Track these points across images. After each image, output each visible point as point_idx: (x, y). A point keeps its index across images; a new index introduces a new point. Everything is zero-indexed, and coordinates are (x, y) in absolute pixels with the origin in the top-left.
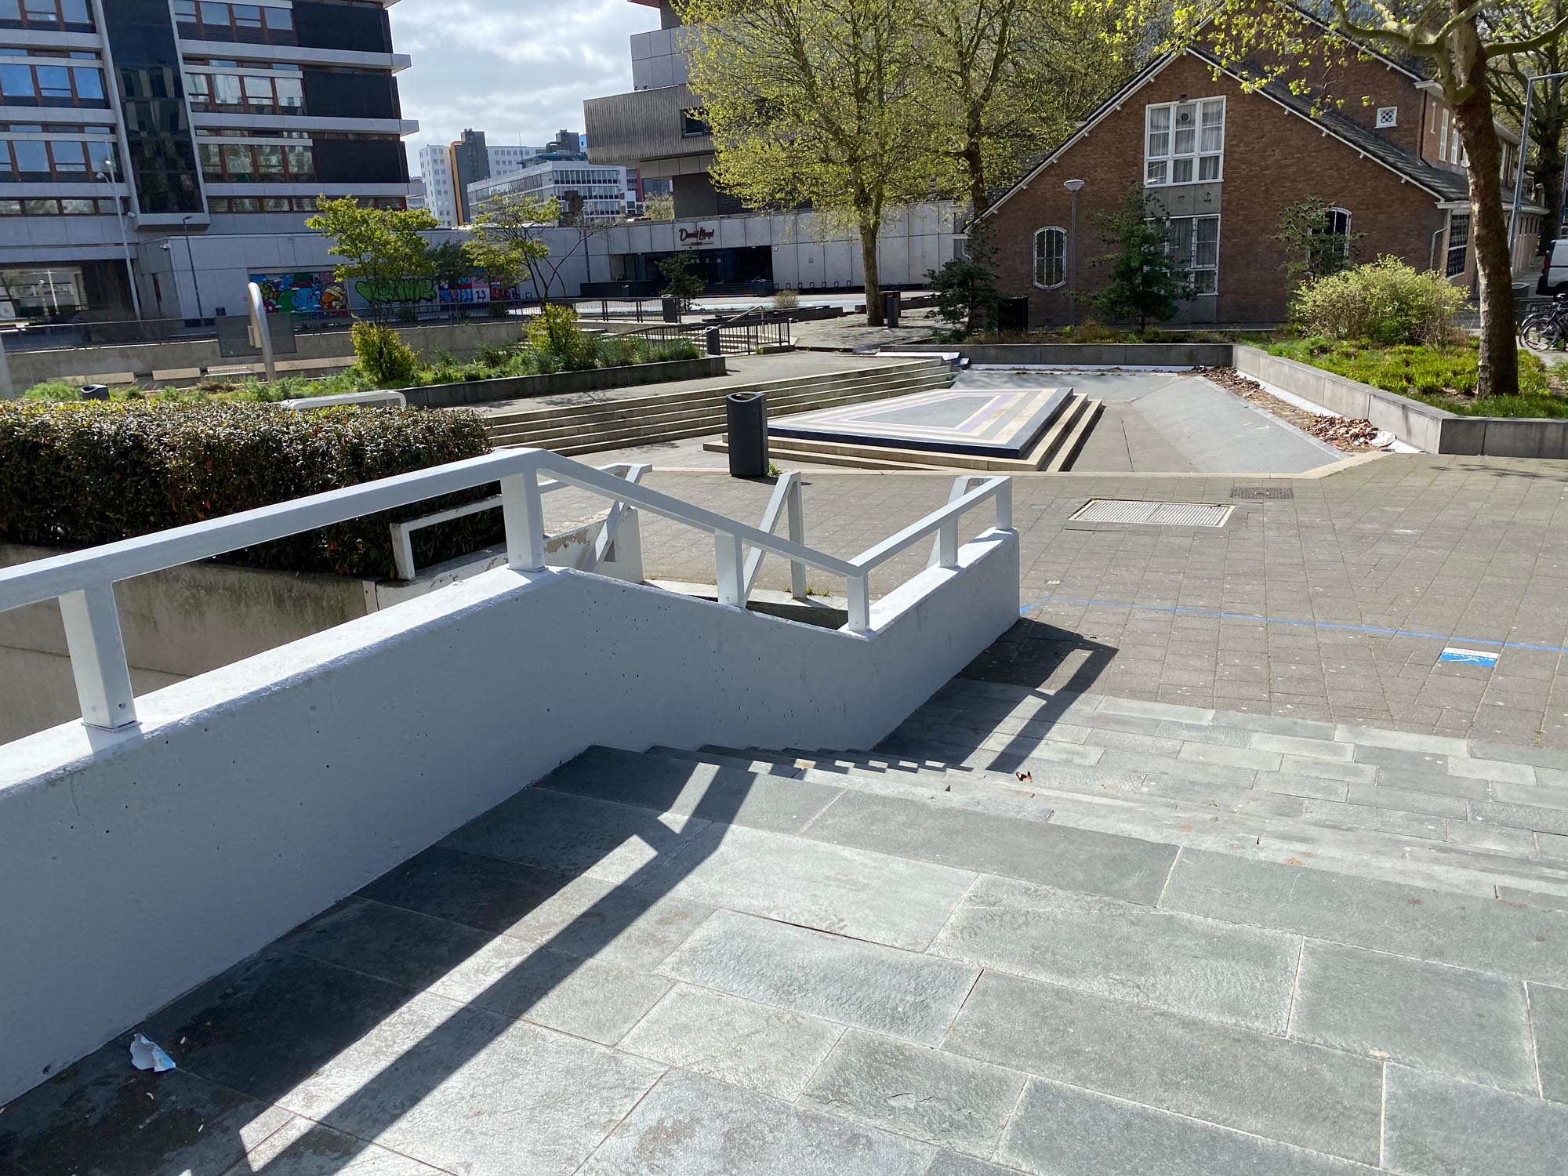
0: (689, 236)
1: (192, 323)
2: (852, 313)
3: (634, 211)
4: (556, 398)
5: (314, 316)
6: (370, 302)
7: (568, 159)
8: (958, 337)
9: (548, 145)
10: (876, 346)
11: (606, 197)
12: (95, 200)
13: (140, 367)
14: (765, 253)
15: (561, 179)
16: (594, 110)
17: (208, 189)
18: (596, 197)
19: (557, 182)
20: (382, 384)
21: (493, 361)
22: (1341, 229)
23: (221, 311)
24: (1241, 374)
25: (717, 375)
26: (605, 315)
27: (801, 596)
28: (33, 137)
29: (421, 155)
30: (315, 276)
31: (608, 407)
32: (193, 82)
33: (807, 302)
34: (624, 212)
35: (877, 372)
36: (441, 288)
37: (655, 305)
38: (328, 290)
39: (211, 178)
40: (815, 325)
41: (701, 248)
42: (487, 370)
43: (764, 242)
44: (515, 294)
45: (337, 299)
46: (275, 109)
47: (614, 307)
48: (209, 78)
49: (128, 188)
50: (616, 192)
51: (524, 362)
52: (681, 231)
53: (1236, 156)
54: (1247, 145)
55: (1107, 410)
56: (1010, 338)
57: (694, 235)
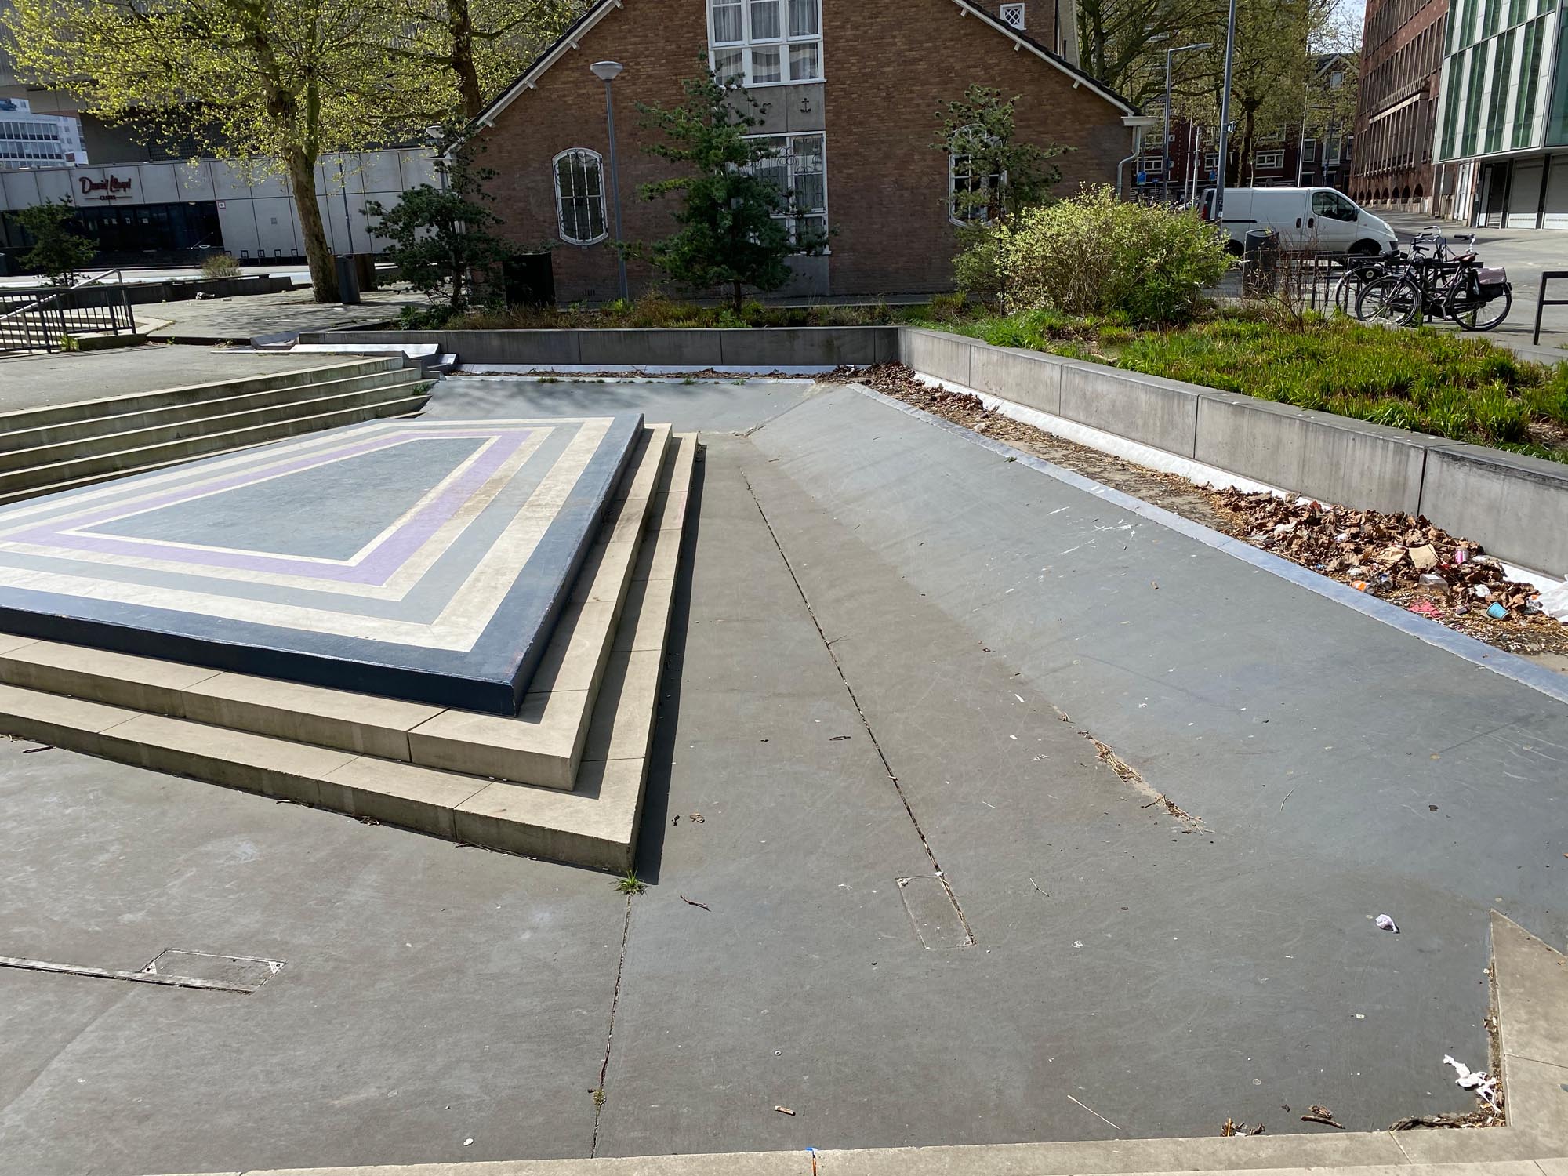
0: (95, 187)
2: (302, 287)
8: (438, 318)
10: (294, 335)
14: (208, 209)
18: (29, 156)
24: (927, 379)
41: (113, 203)
43: (207, 196)
52: (83, 180)
53: (842, 44)
54: (856, 27)
55: (712, 456)
56: (525, 317)
57: (102, 186)
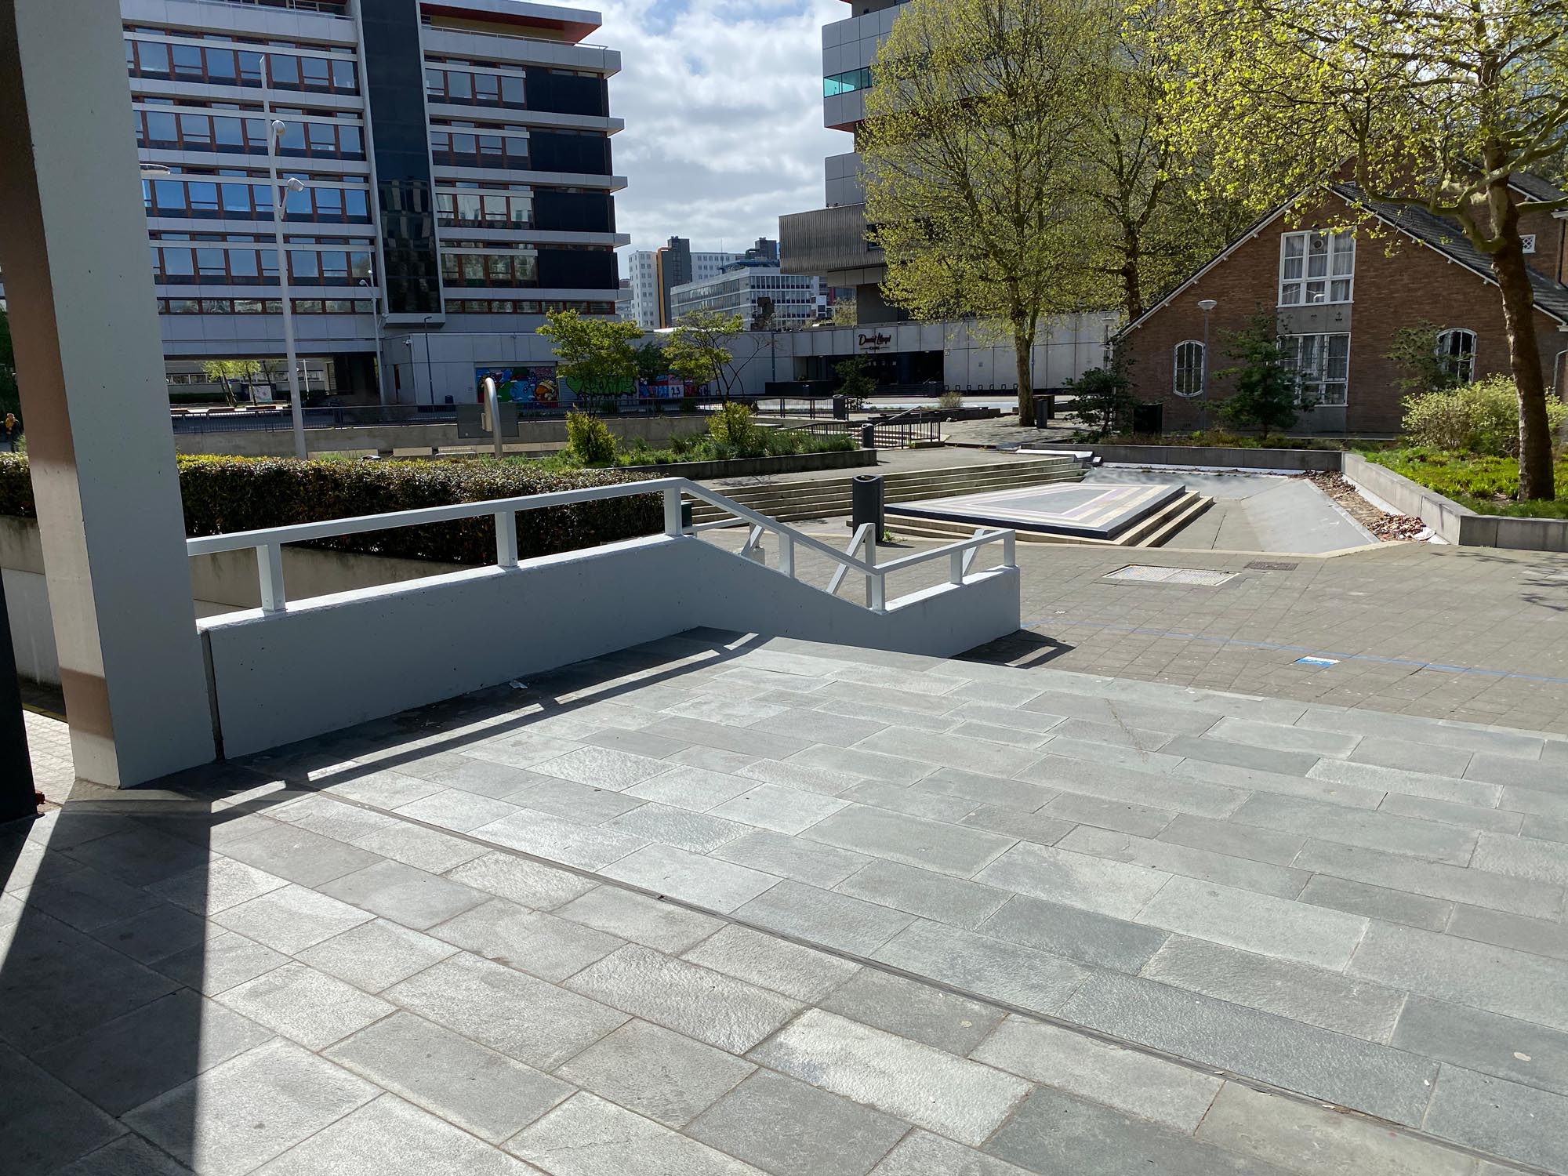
0: (867, 341)
1: (423, 409)
2: (1009, 414)
3: (823, 315)
4: (729, 480)
5: (529, 406)
6: (578, 395)
7: (765, 265)
8: (1094, 437)
9: (747, 252)
10: (1017, 445)
11: (798, 302)
12: (352, 301)
13: (383, 445)
14: (937, 357)
15: (758, 283)
16: (788, 224)
17: (446, 293)
18: (788, 302)
19: (753, 287)
20: (588, 464)
21: (680, 449)
22: (1467, 347)
23: (449, 399)
24: (1345, 478)
25: (868, 465)
26: (783, 412)
28: (308, 247)
29: (630, 260)
30: (533, 370)
31: (770, 489)
32: (441, 203)
33: (970, 403)
34: (814, 315)
35: (1012, 466)
36: (641, 384)
37: (827, 404)
38: (542, 383)
39: (449, 283)
40: (972, 424)
41: (877, 352)
42: (674, 456)
43: (936, 347)
44: (706, 391)
45: (550, 391)
46: (507, 224)
47: (791, 404)
48: (455, 197)
49: (380, 292)
50: (807, 297)
51: (705, 451)
52: (861, 336)
53: (1366, 280)
54: (1376, 270)
55: (1216, 506)
56: (1142, 440)
57: (872, 340)
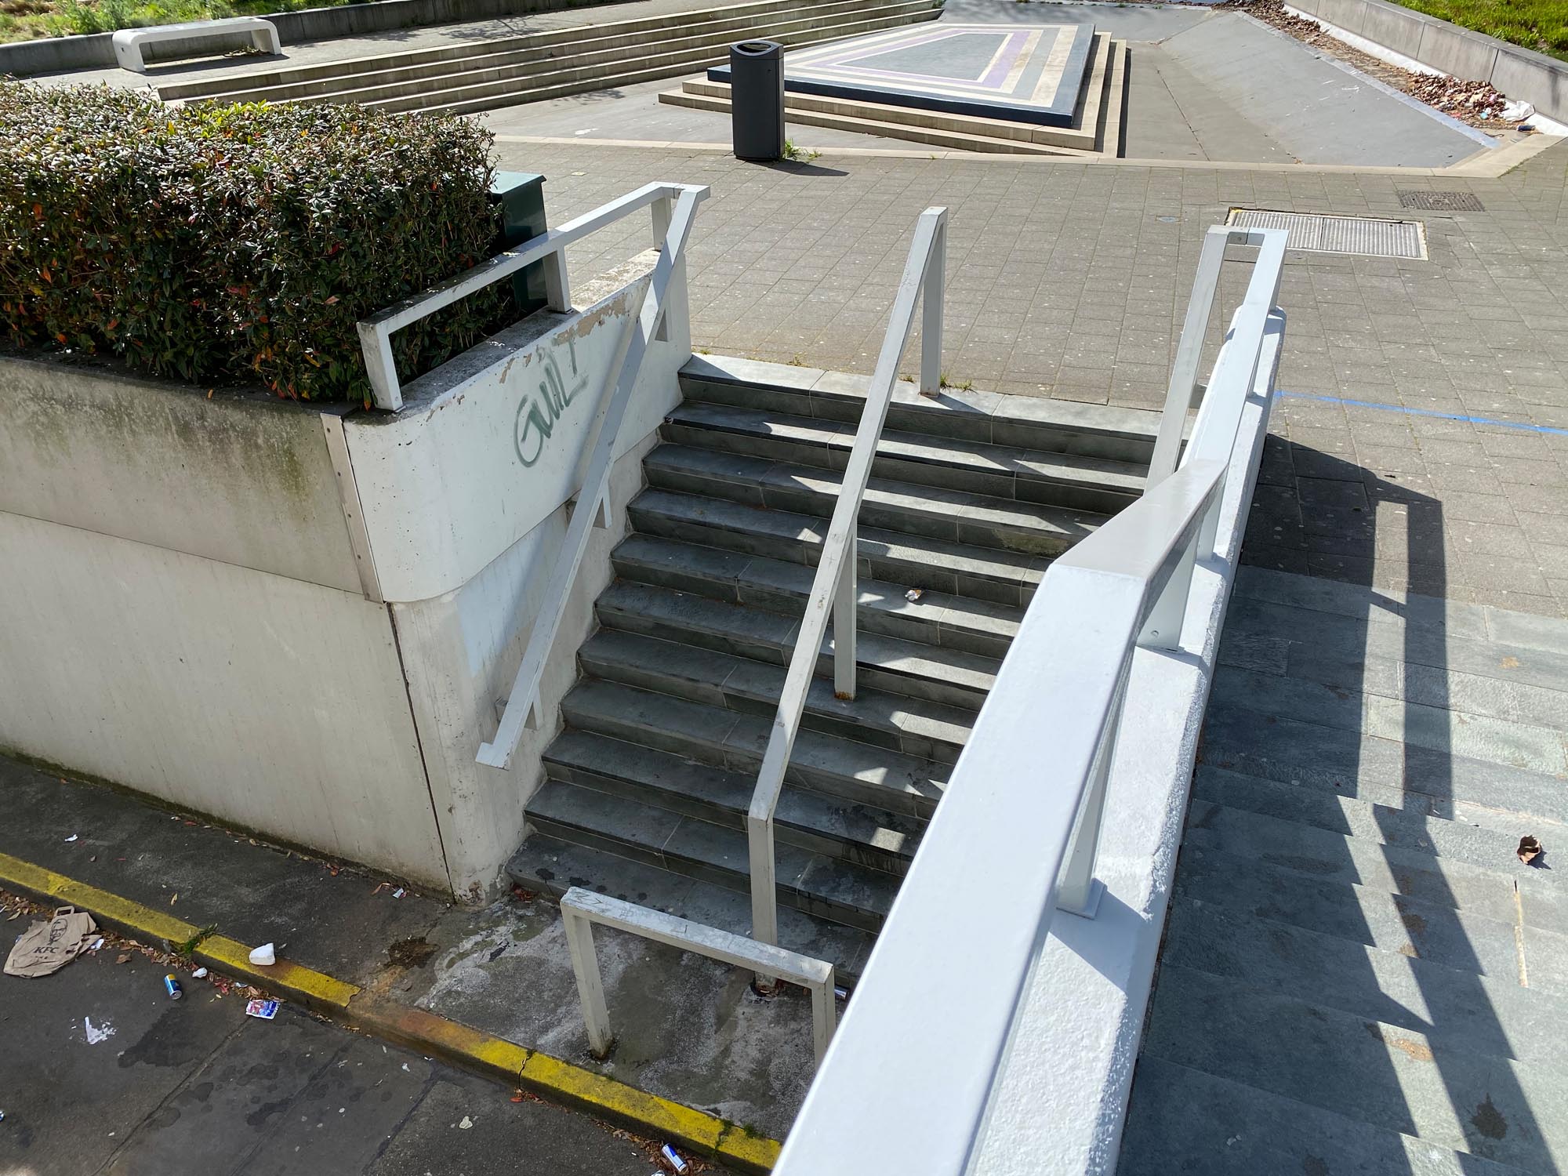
4: (466, 28)
24: (1290, 10)
27: (932, 391)
55: (1135, 55)
